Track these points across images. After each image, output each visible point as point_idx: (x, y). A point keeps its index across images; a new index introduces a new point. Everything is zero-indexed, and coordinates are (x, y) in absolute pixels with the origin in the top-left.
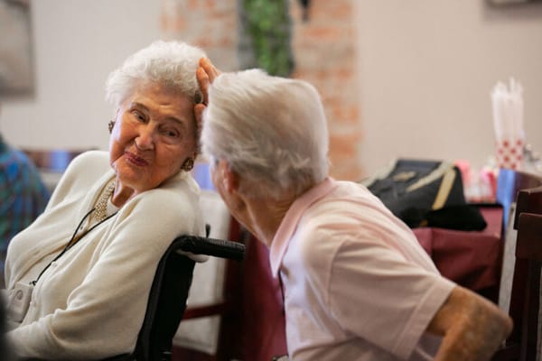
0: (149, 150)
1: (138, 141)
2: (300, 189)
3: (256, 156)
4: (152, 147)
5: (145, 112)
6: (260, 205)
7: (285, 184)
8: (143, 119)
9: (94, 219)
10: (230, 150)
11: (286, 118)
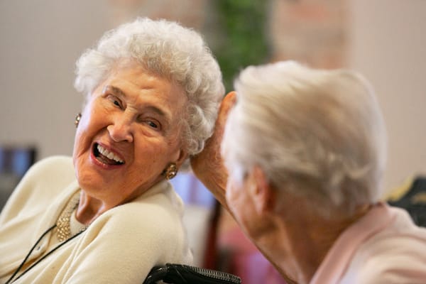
0: (126, 141)
1: (111, 130)
3: (303, 161)
4: (129, 138)
5: (122, 98)
8: (120, 105)
9: (55, 237)
10: (268, 157)
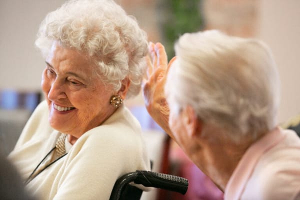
2: (255, 135)
3: (222, 104)
6: (218, 148)
7: (244, 129)
10: (197, 100)
11: (246, 72)
